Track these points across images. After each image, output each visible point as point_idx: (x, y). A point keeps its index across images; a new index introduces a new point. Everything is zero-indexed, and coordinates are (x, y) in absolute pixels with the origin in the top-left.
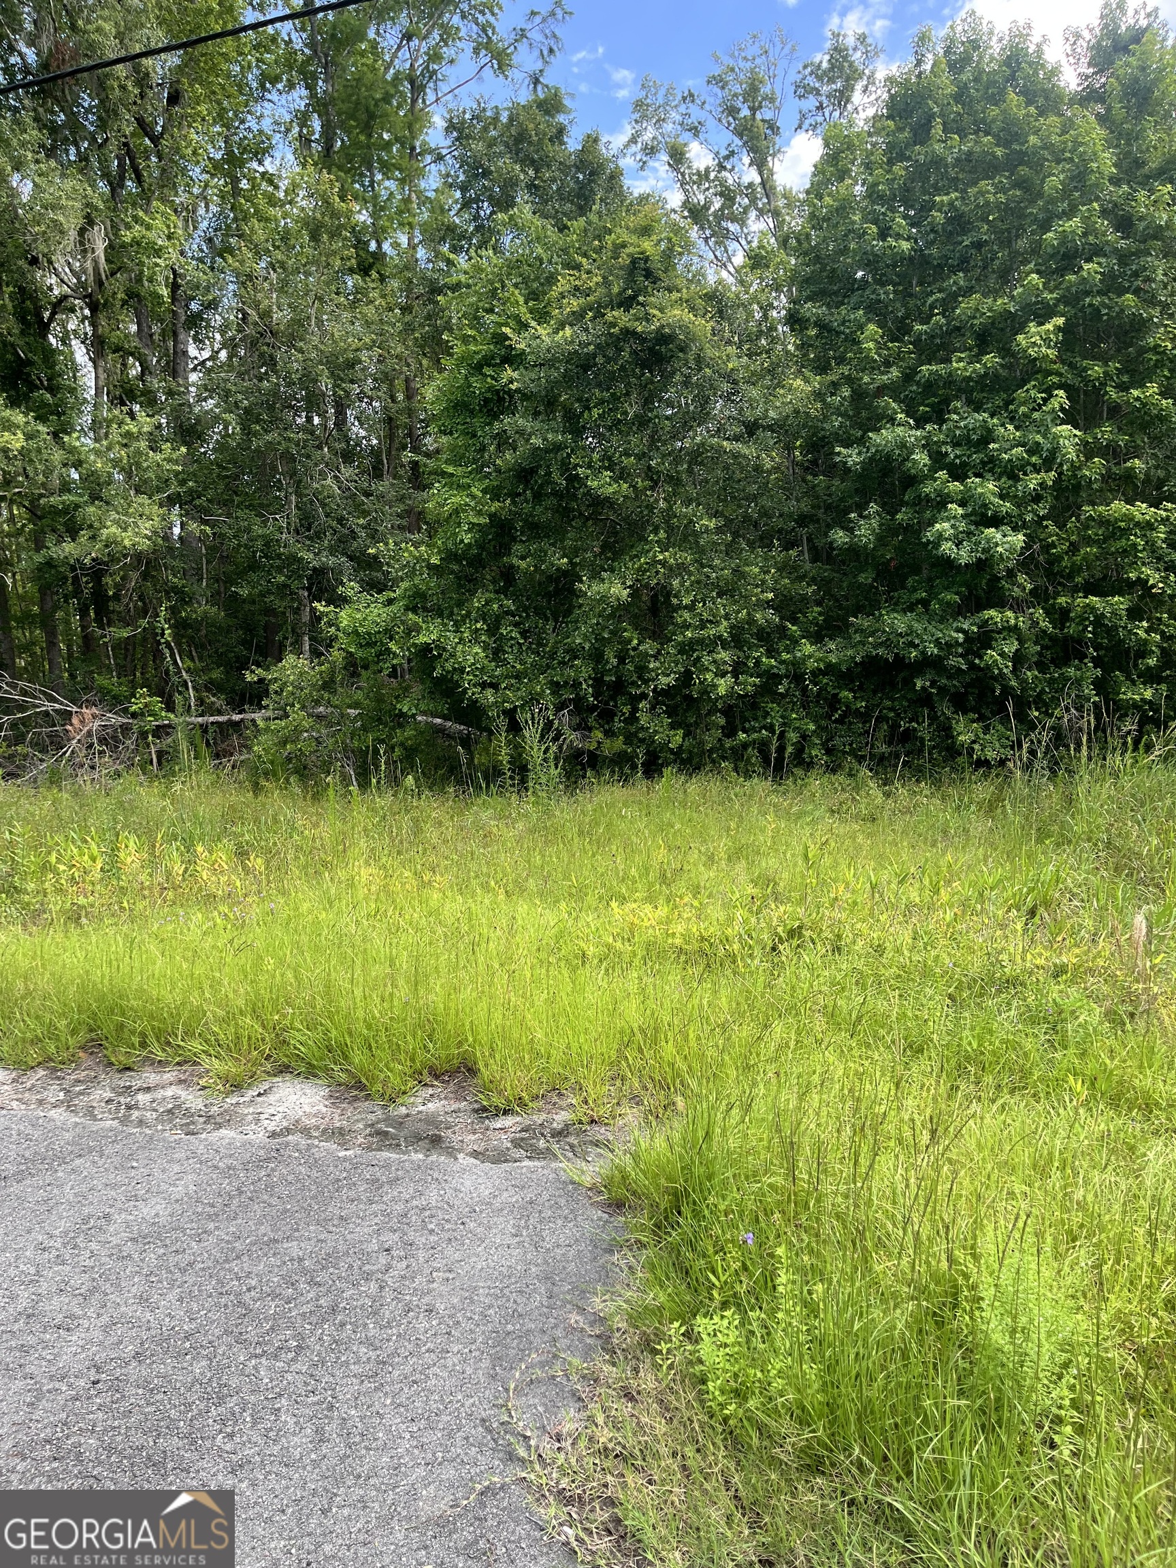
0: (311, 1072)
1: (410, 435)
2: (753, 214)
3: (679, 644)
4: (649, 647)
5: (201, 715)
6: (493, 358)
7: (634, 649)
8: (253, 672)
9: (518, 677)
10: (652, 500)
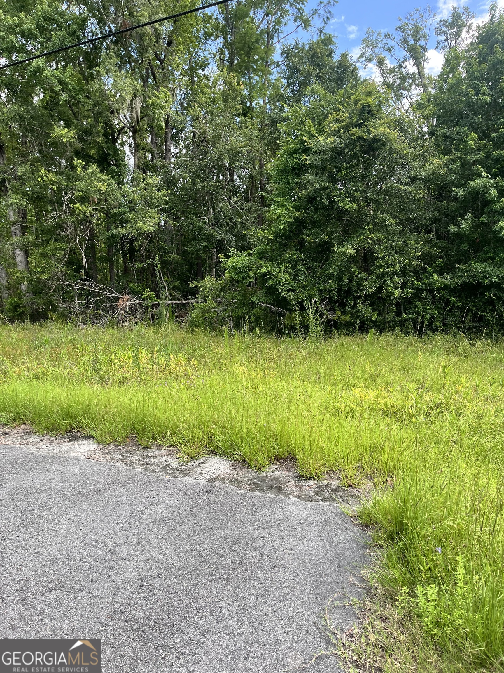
0: (223, 454)
1: (260, 184)
2: (414, 87)
3: (377, 274)
4: (363, 275)
5: (170, 300)
6: (299, 150)
7: (356, 276)
8: (192, 283)
9: (304, 287)
10: (367, 211)
